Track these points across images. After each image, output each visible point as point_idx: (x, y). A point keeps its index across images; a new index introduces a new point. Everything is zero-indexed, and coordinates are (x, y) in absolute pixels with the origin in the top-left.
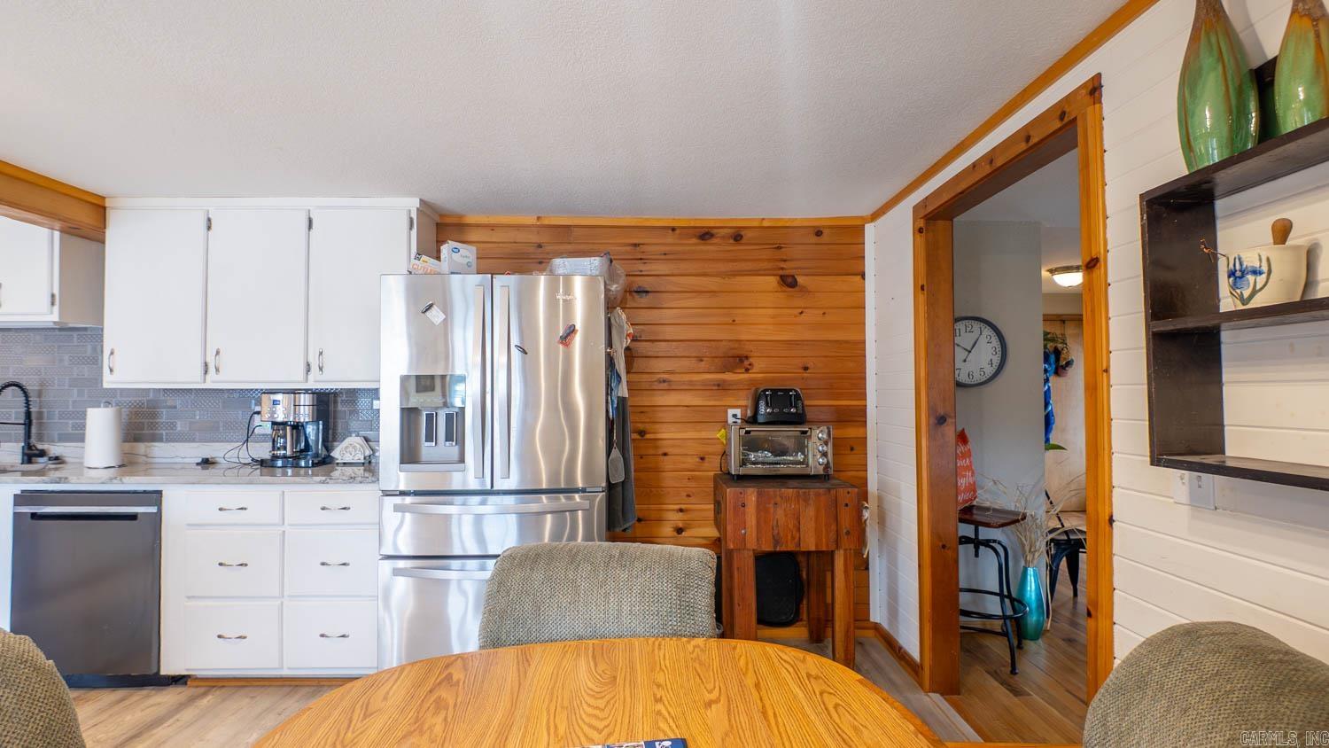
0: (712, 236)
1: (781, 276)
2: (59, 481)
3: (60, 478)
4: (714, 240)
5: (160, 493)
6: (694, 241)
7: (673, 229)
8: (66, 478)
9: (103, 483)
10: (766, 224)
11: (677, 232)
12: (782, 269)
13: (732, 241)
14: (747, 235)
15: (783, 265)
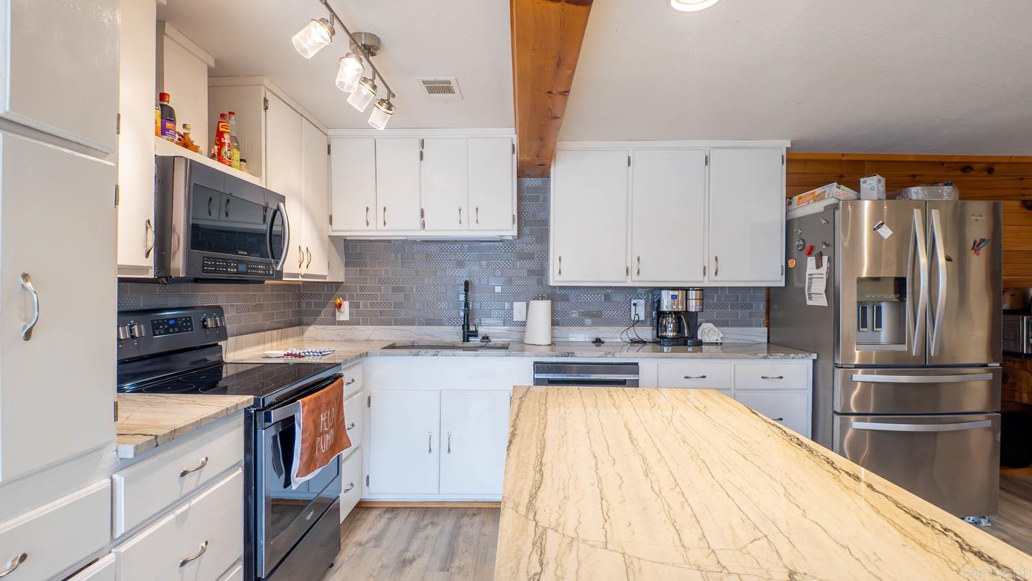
0: (972, 169)
1: (1022, 201)
2: (568, 355)
3: (568, 353)
4: (973, 173)
5: (637, 364)
6: (959, 173)
7: (942, 164)
8: (573, 353)
9: (600, 357)
10: (1013, 160)
11: (945, 166)
12: (1024, 195)
13: (986, 173)
14: (997, 168)
15: (1023, 192)
